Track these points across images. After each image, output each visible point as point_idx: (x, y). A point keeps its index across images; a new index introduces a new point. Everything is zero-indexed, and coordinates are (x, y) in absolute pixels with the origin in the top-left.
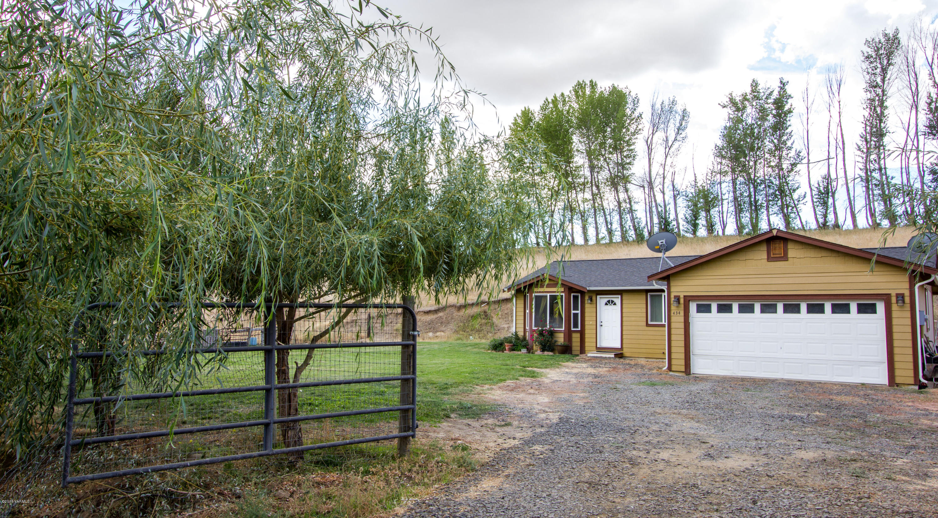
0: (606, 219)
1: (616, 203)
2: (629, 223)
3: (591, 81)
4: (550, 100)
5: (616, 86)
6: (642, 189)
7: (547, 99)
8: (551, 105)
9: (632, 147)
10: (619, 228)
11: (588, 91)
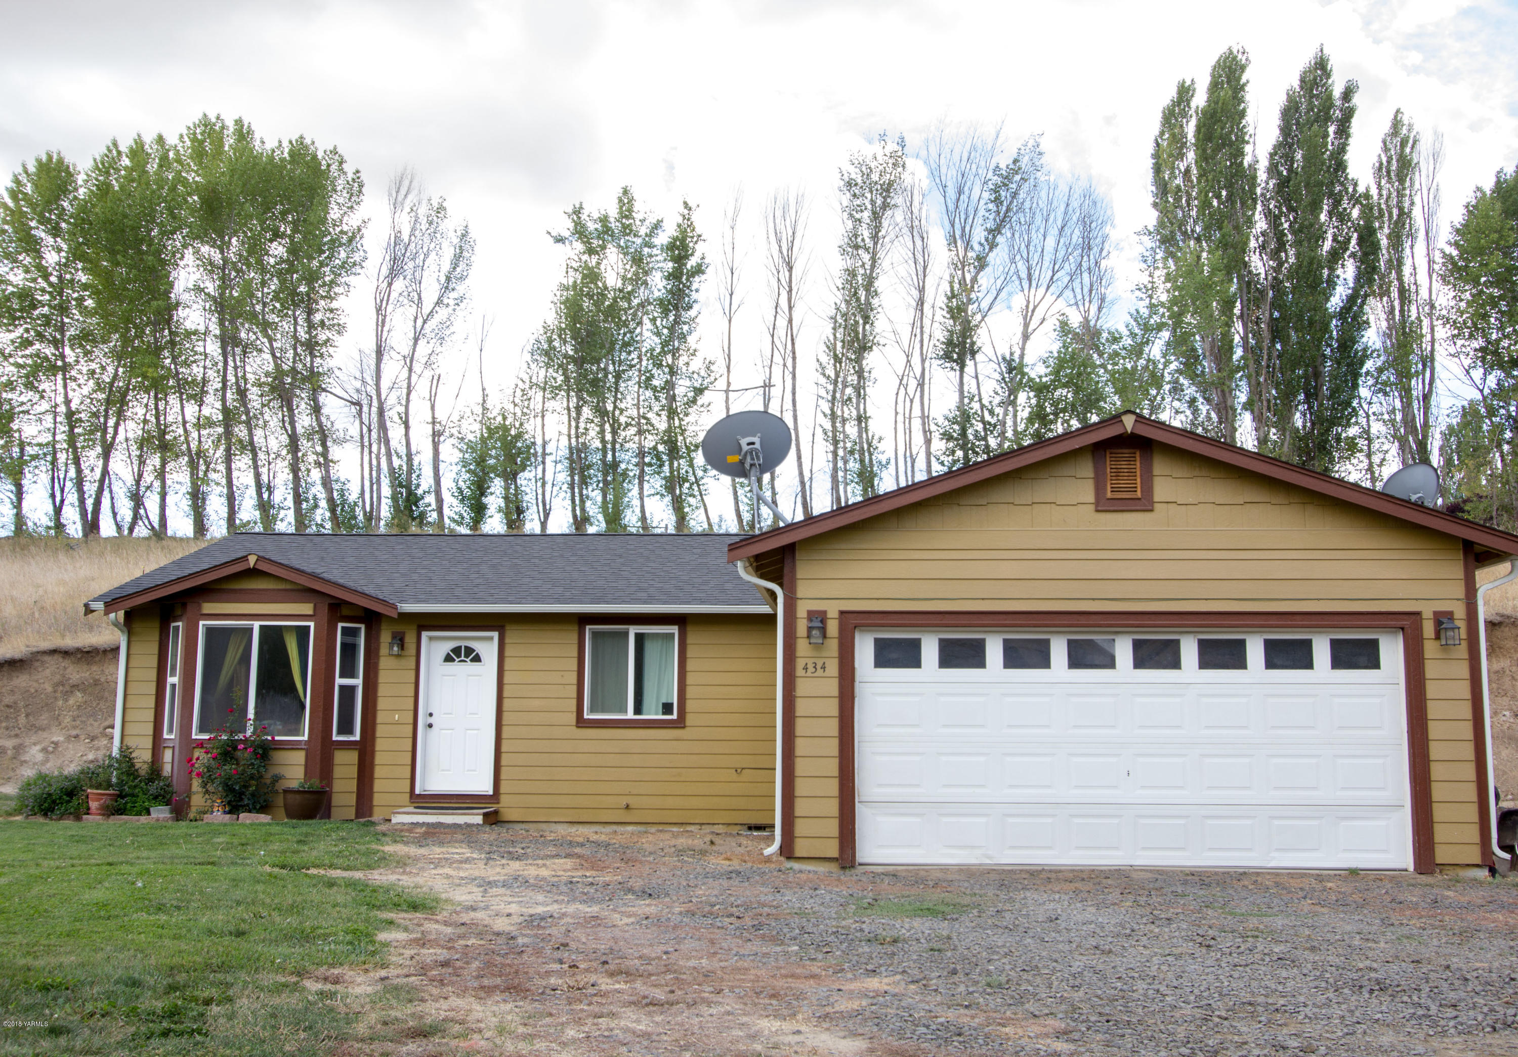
0: (257, 476)
1: (285, 439)
2: (318, 490)
3: (239, 122)
4: (123, 148)
5: (308, 141)
6: (354, 410)
7: (115, 144)
8: (126, 162)
9: (334, 305)
10: (290, 502)
11: (229, 142)
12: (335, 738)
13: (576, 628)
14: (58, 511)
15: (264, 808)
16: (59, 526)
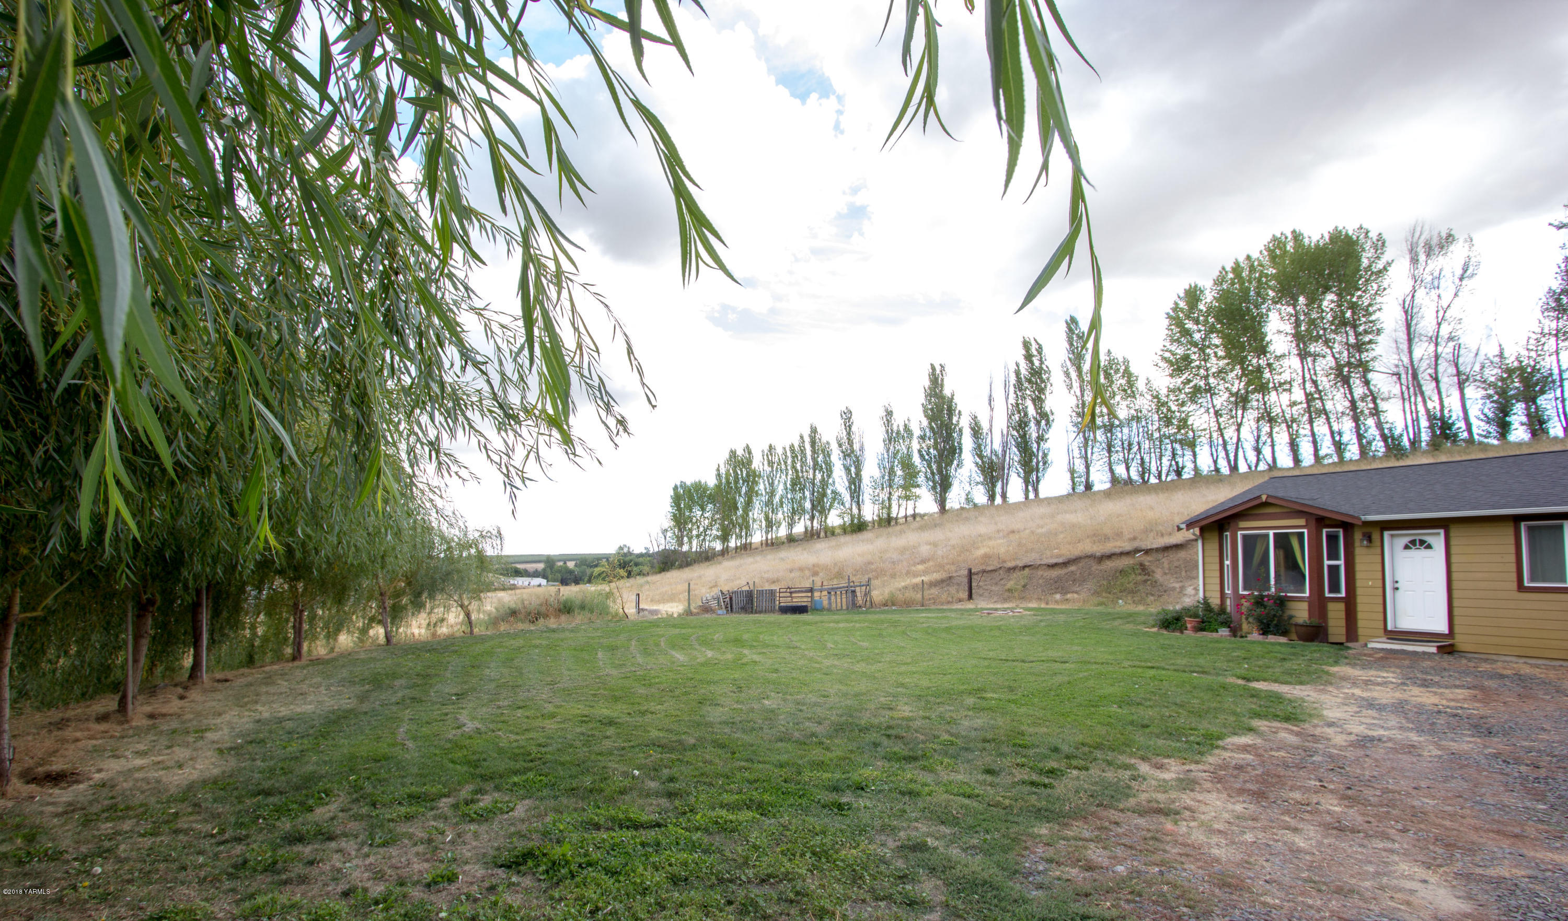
0: (1330, 427)
1: (1347, 404)
2: (1373, 432)
3: (1294, 232)
4: (1228, 269)
5: (1340, 228)
6: (1395, 378)
7: (1223, 268)
8: (1231, 276)
9: (1373, 318)
10: (1355, 440)
11: (1290, 247)
12: (1327, 595)
13: (1512, 524)
14: (1215, 462)
15: (1284, 633)
16: (1217, 470)
